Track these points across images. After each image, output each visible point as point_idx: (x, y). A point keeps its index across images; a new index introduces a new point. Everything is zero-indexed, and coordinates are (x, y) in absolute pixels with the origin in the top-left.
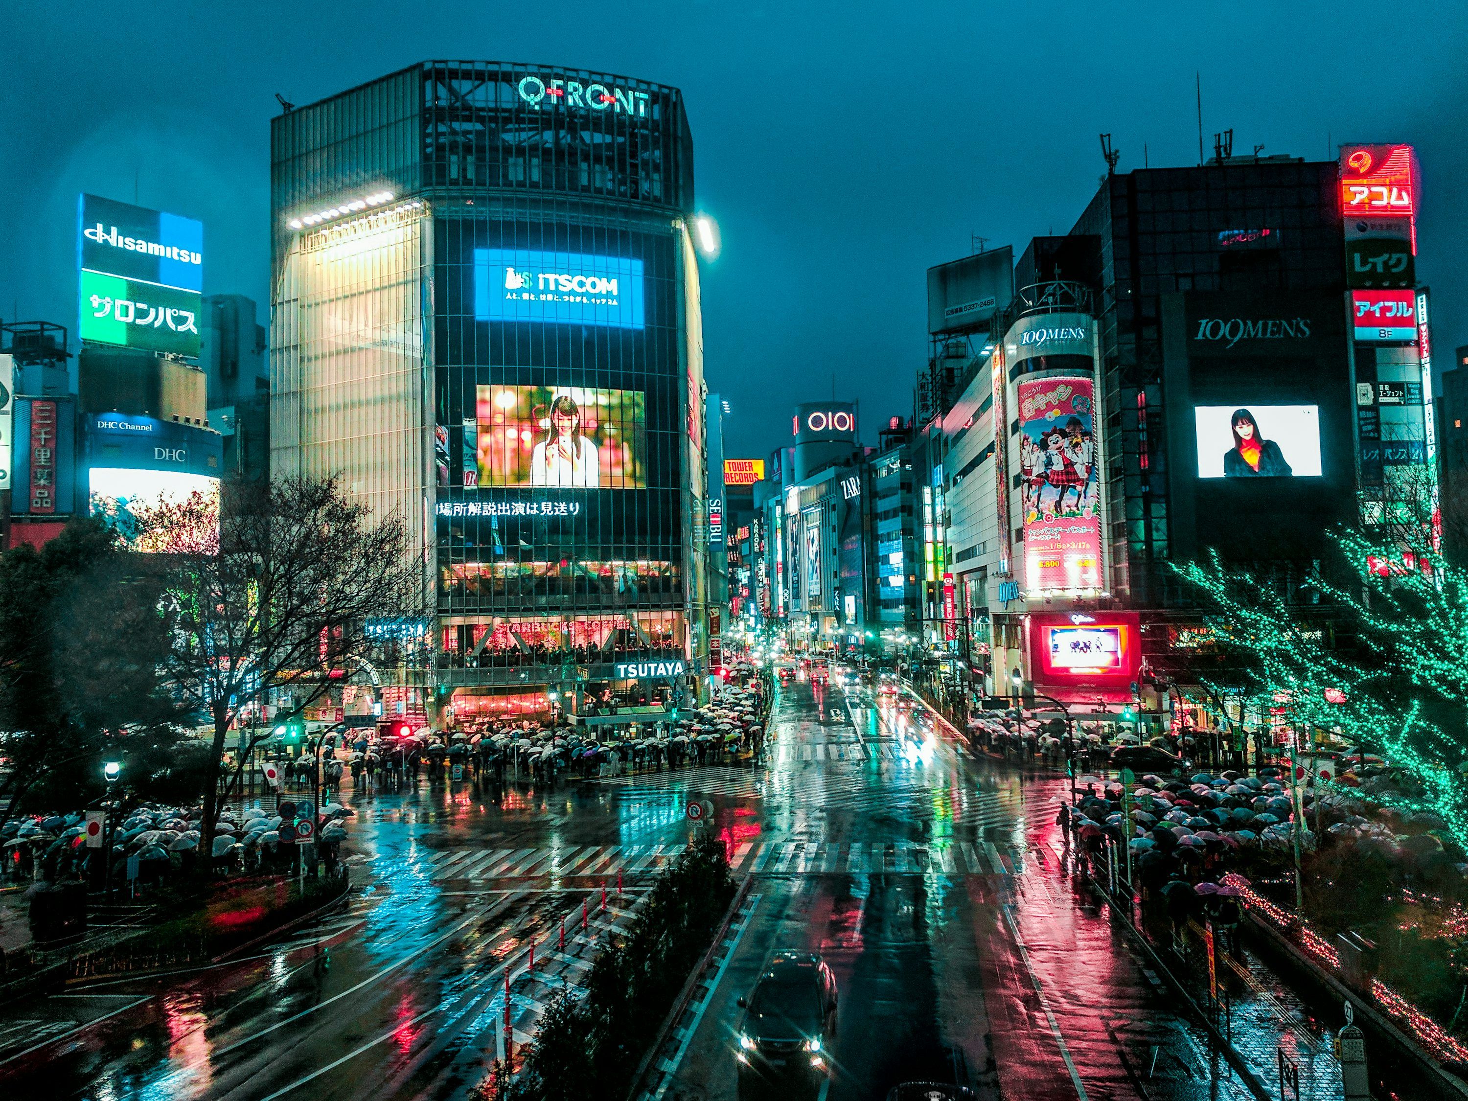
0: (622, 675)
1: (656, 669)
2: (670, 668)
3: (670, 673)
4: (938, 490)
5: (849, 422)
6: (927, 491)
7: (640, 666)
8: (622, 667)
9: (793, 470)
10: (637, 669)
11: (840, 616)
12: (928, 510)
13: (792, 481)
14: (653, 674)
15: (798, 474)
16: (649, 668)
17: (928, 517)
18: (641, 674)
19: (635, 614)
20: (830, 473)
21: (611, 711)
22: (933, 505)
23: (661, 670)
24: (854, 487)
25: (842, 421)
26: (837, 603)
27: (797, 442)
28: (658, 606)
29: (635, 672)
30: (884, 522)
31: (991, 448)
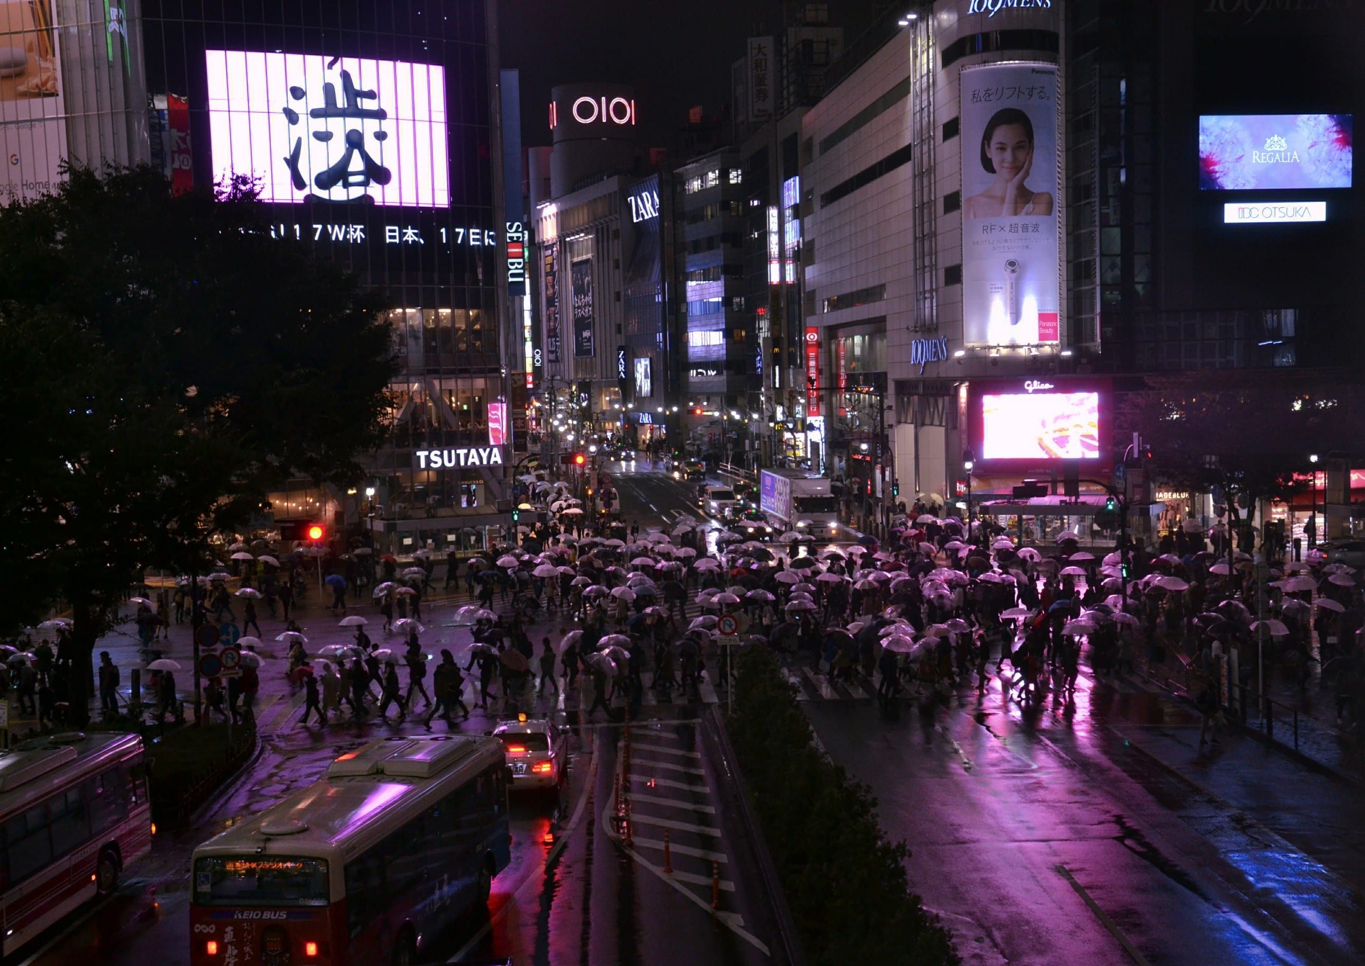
0: (423, 465)
1: (467, 456)
2: (485, 455)
3: (485, 462)
4: (788, 212)
5: (630, 112)
6: (773, 213)
7: (446, 453)
8: (422, 454)
9: (548, 180)
10: (442, 456)
11: (627, 385)
12: (774, 239)
13: (547, 197)
14: (462, 463)
15: (554, 188)
16: (458, 456)
17: (774, 249)
18: (447, 464)
19: (436, 383)
20: (610, 185)
21: (428, 511)
22: (781, 232)
23: (474, 459)
24: (649, 206)
25: (620, 111)
26: (621, 368)
27: (556, 138)
28: (465, 371)
29: (439, 460)
30: (691, 257)
31: (903, 155)
